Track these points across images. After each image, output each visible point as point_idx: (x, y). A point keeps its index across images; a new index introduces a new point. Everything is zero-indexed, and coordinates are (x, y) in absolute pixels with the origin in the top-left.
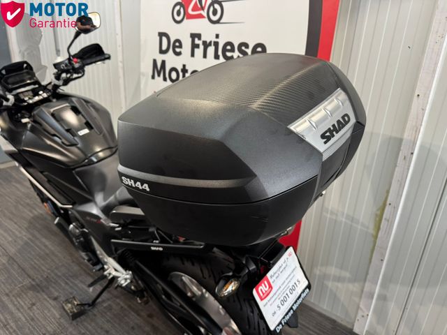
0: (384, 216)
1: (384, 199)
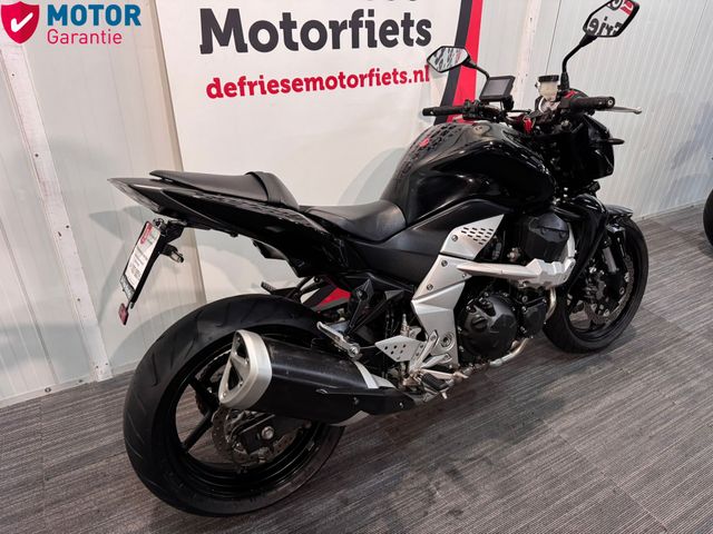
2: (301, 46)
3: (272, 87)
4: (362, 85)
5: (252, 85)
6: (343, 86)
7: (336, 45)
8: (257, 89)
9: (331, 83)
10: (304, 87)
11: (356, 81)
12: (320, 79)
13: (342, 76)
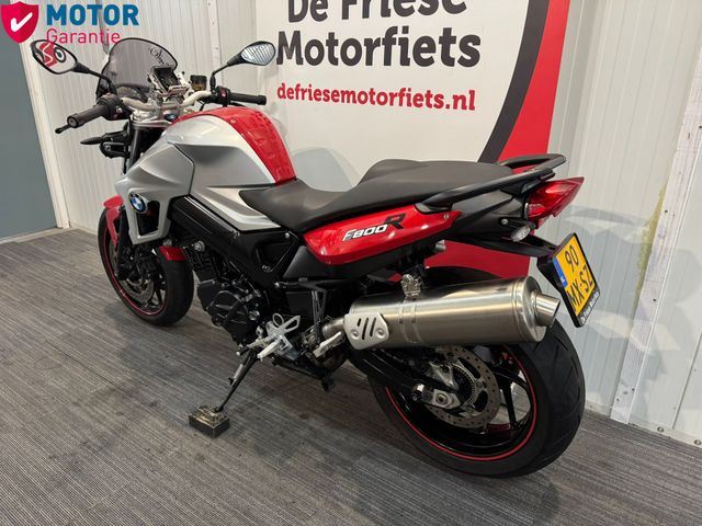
0: (657, 232)
1: (655, 205)
2: (340, 61)
3: (316, 95)
4: (392, 104)
5: (304, 91)
6: (373, 102)
7: (369, 62)
8: (307, 94)
9: (363, 97)
10: (340, 98)
11: (385, 99)
12: (353, 93)
13: (372, 93)
